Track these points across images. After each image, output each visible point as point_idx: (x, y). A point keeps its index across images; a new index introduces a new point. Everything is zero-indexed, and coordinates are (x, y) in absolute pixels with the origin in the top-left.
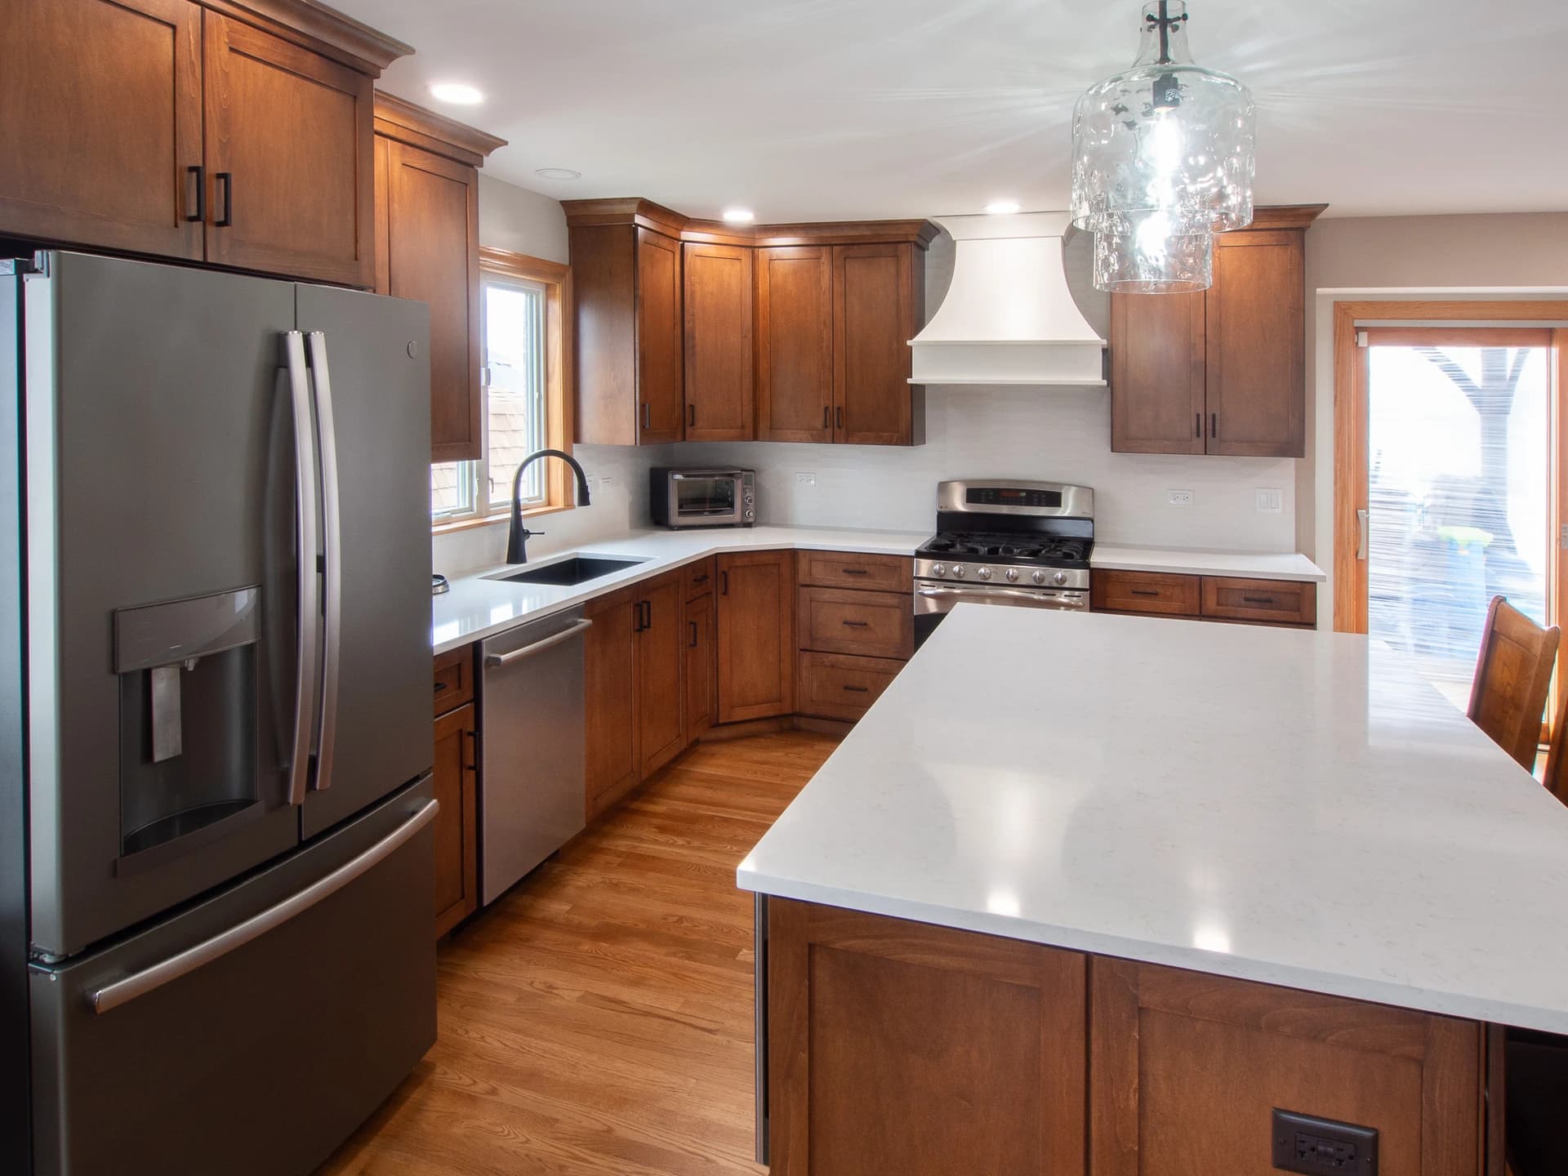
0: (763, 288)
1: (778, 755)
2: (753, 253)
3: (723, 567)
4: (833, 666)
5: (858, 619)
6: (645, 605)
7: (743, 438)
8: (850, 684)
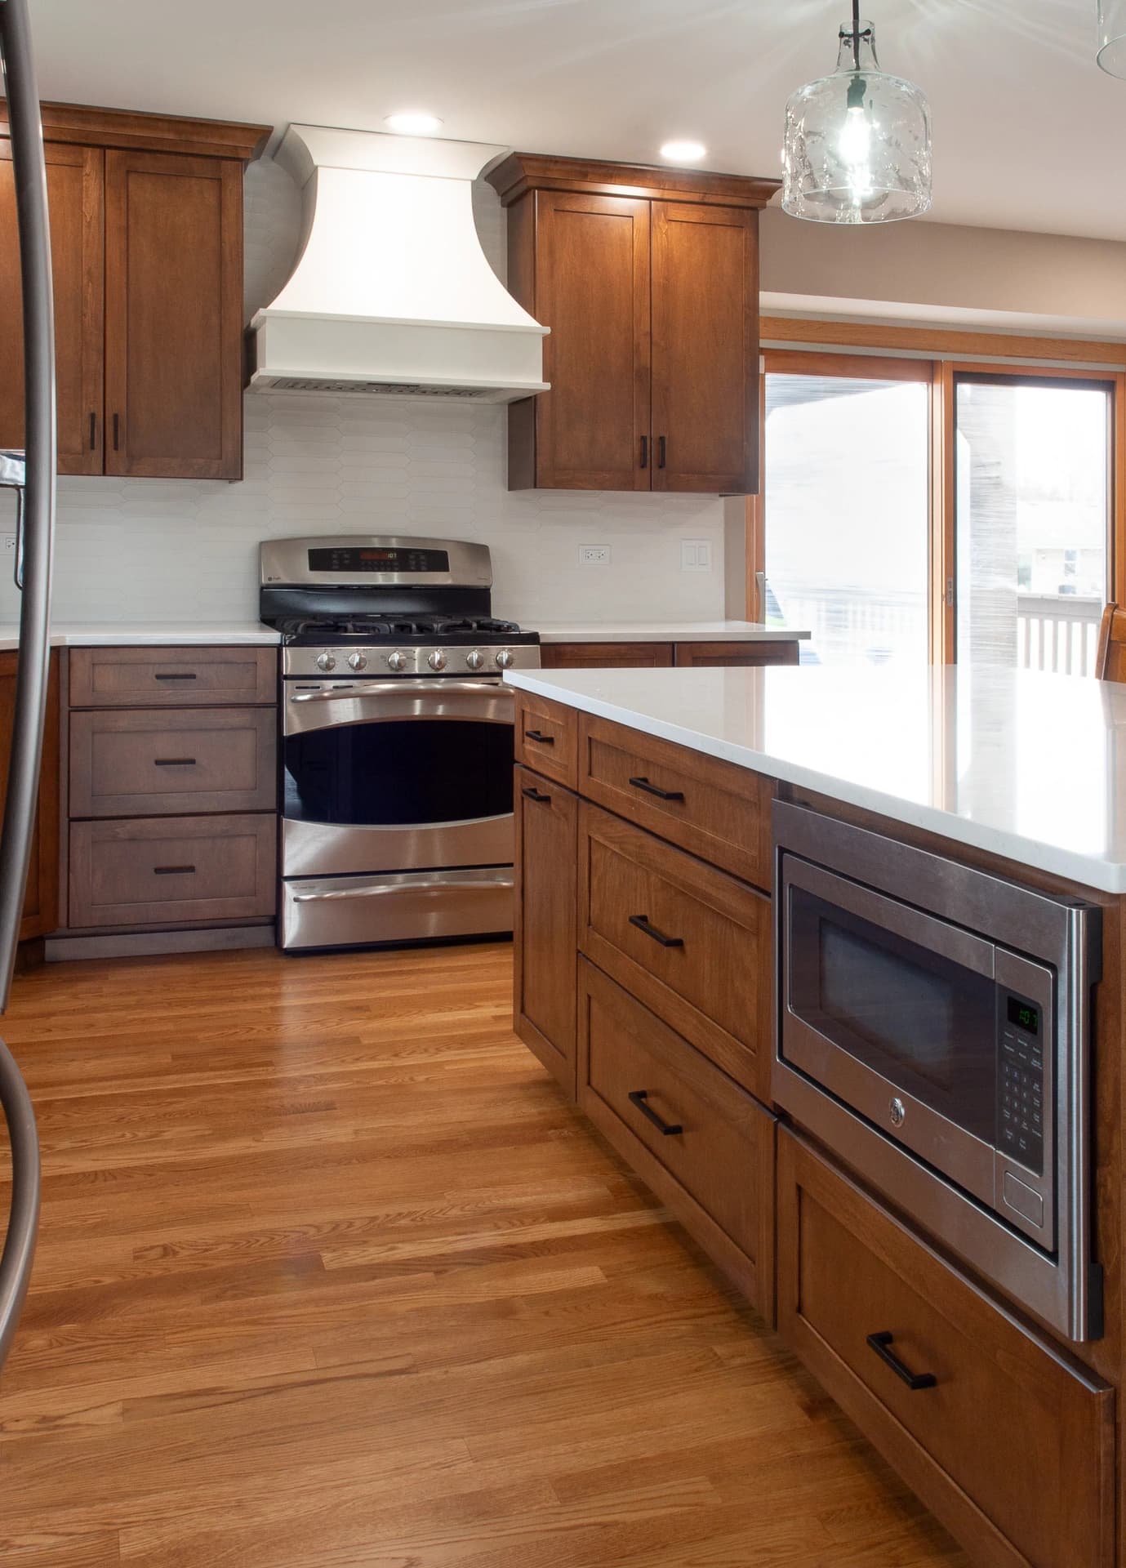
4: (132, 840)
5: (178, 754)
8: (164, 864)
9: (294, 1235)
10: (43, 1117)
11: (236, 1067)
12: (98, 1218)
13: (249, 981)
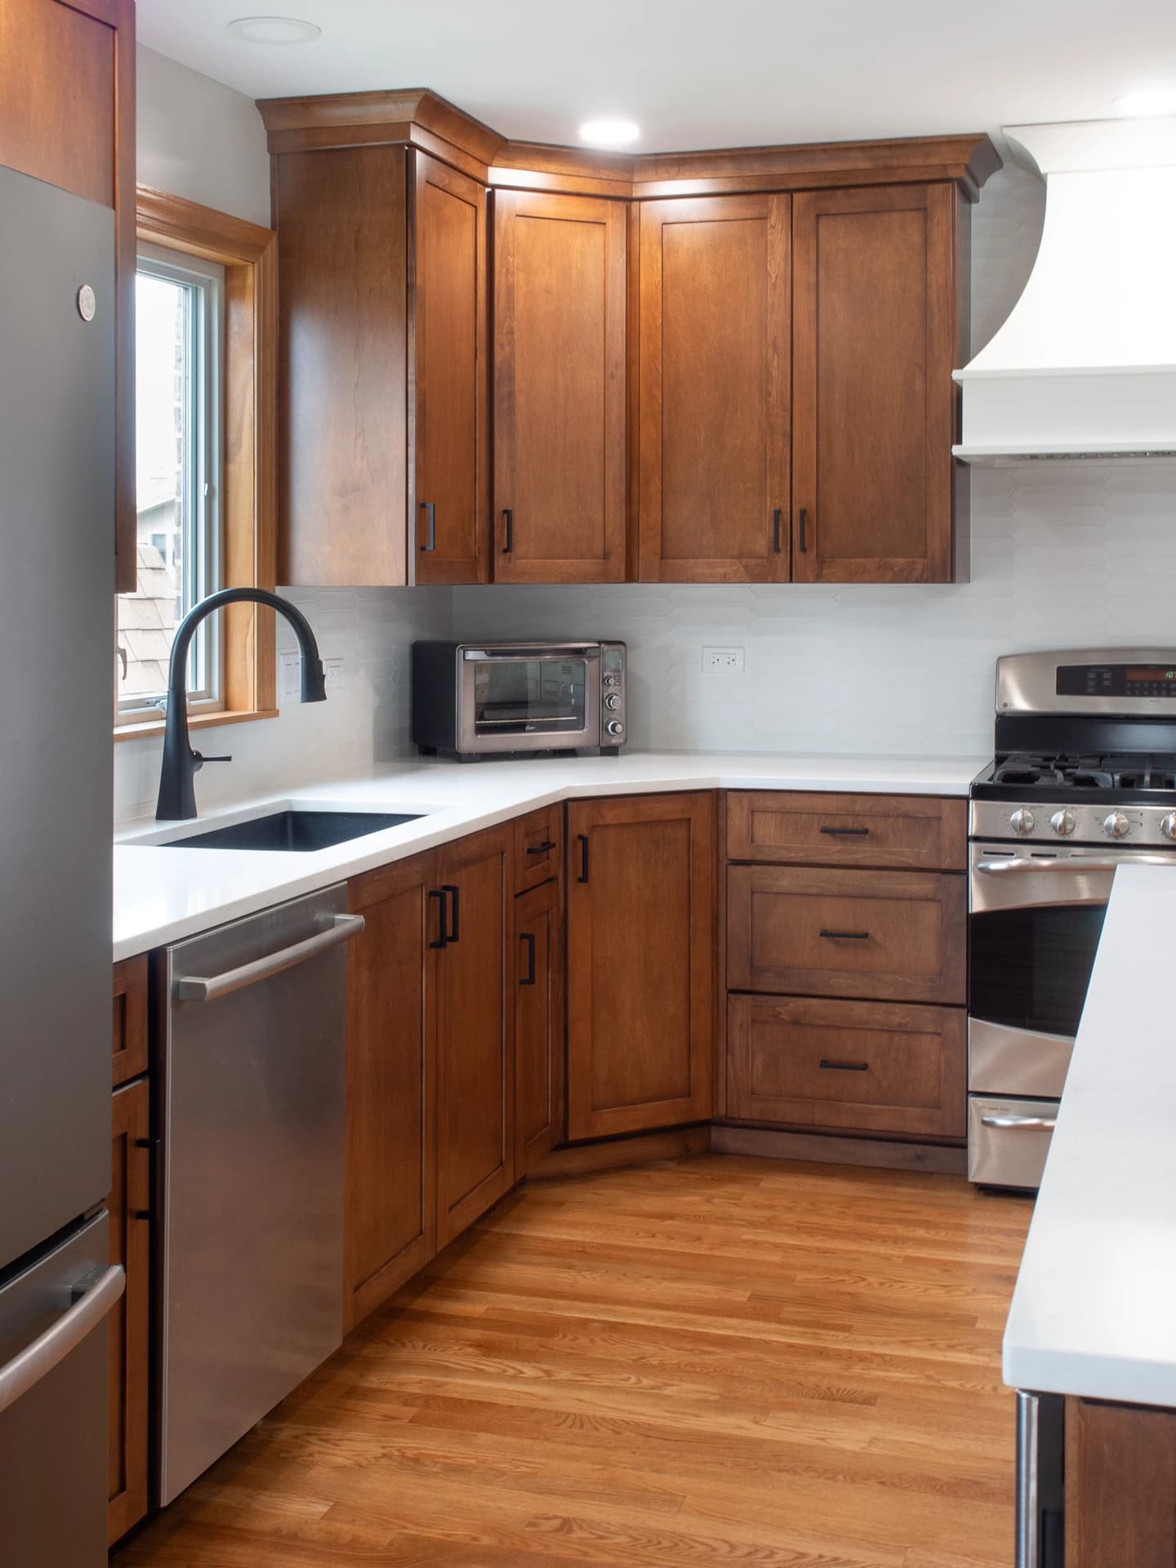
0: (648, 281)
1: (690, 1200)
2: (628, 211)
3: (580, 826)
4: (796, 1022)
5: (849, 926)
6: (449, 895)
7: (605, 577)
8: (833, 1056)
9: (701, 1548)
10: (570, 1337)
11: (808, 1324)
12: (530, 1467)
13: (910, 1216)
